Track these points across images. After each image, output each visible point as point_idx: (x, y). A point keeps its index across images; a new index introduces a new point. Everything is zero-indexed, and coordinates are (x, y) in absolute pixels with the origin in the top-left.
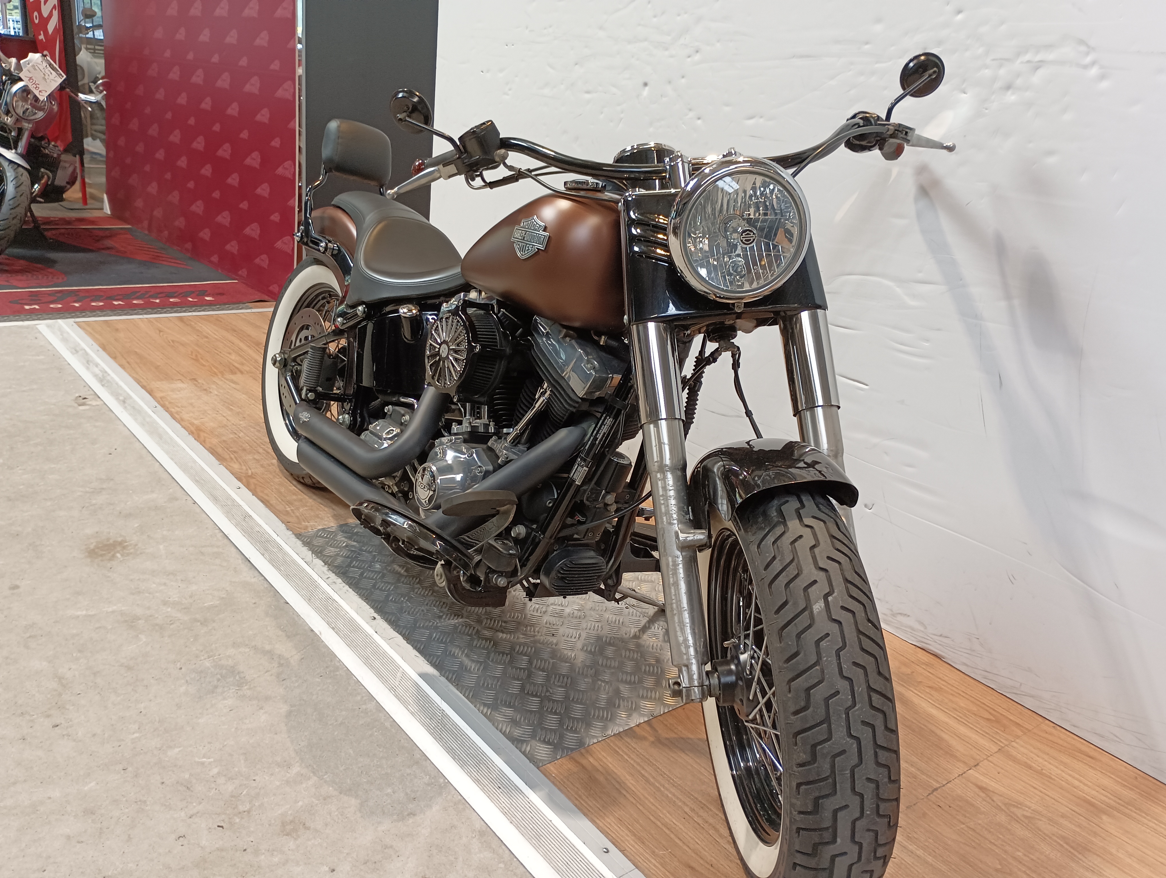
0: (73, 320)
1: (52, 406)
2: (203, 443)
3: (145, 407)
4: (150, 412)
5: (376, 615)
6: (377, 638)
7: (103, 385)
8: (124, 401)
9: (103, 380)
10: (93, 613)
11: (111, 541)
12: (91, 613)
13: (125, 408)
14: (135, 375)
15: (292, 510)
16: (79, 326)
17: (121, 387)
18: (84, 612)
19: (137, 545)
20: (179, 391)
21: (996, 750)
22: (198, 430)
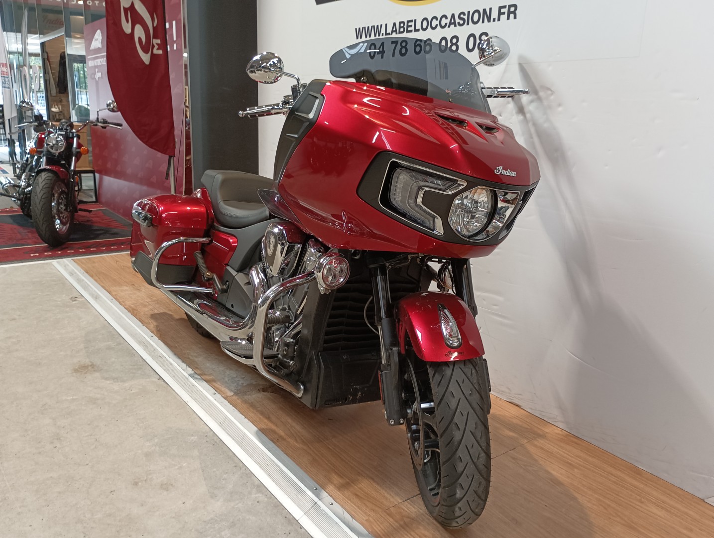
0: (71, 258)
1: (59, 302)
2: (135, 316)
3: (107, 300)
4: (109, 302)
5: (216, 392)
6: (215, 402)
7: (85, 290)
8: (96, 298)
9: (85, 287)
10: (76, 398)
11: (86, 365)
12: (74, 398)
13: (96, 301)
14: (102, 284)
15: (179, 346)
16: (74, 261)
17: (94, 290)
18: (71, 398)
19: (99, 366)
20: (125, 291)
22: (133, 309)
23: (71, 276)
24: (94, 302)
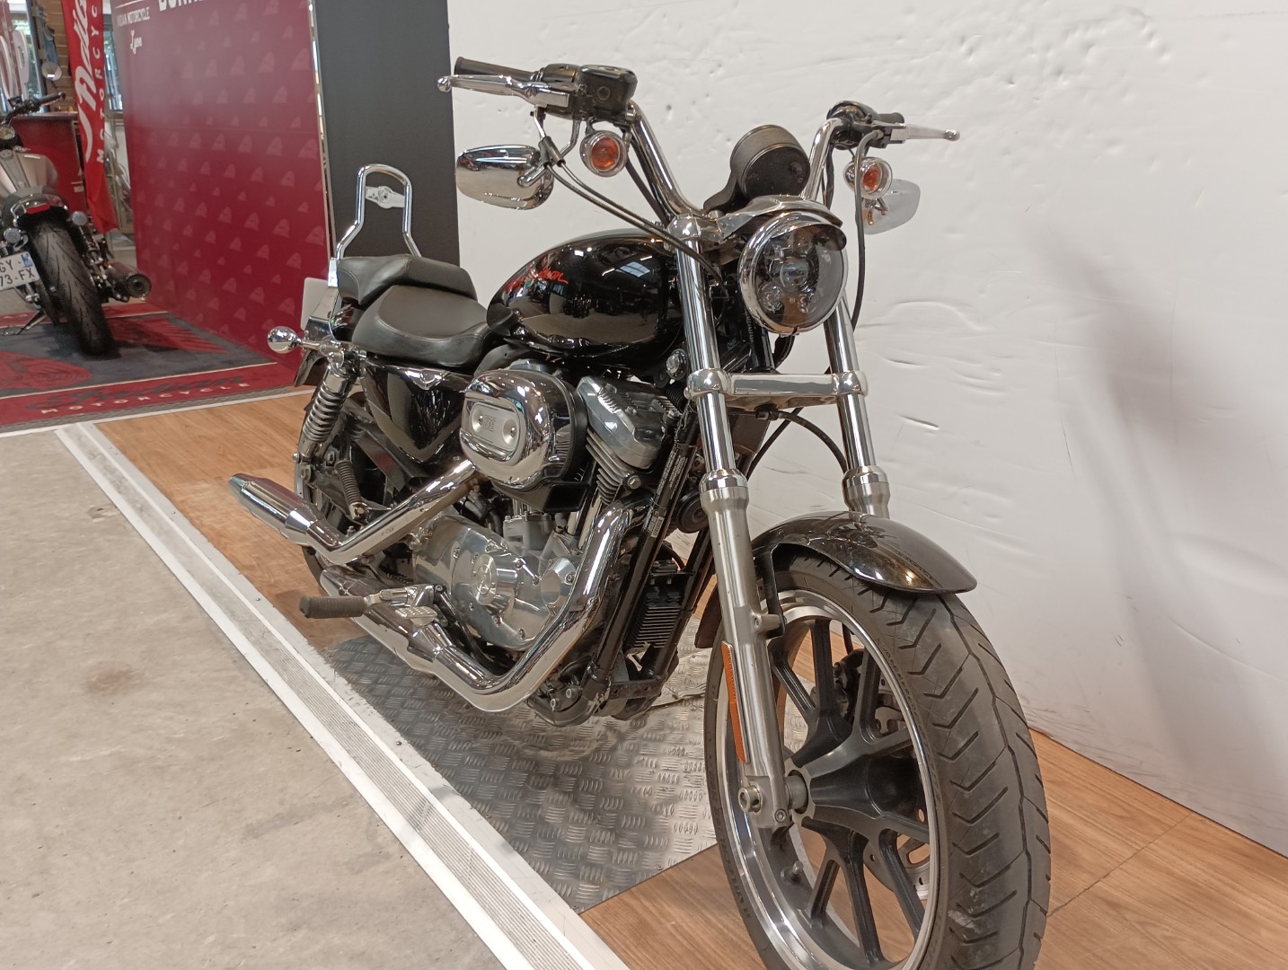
0: (93, 421)
1: (64, 521)
2: (223, 550)
3: (164, 514)
4: (167, 518)
5: (402, 740)
6: (401, 766)
7: (120, 492)
8: (143, 509)
9: (119, 485)
10: (89, 758)
11: (115, 672)
12: (87, 758)
13: (141, 516)
14: (154, 478)
16: (100, 429)
17: (138, 494)
18: (79, 758)
19: (143, 674)
20: (201, 492)
21: (1131, 855)
22: (220, 535)
23: (90, 459)
24: (137, 518)
